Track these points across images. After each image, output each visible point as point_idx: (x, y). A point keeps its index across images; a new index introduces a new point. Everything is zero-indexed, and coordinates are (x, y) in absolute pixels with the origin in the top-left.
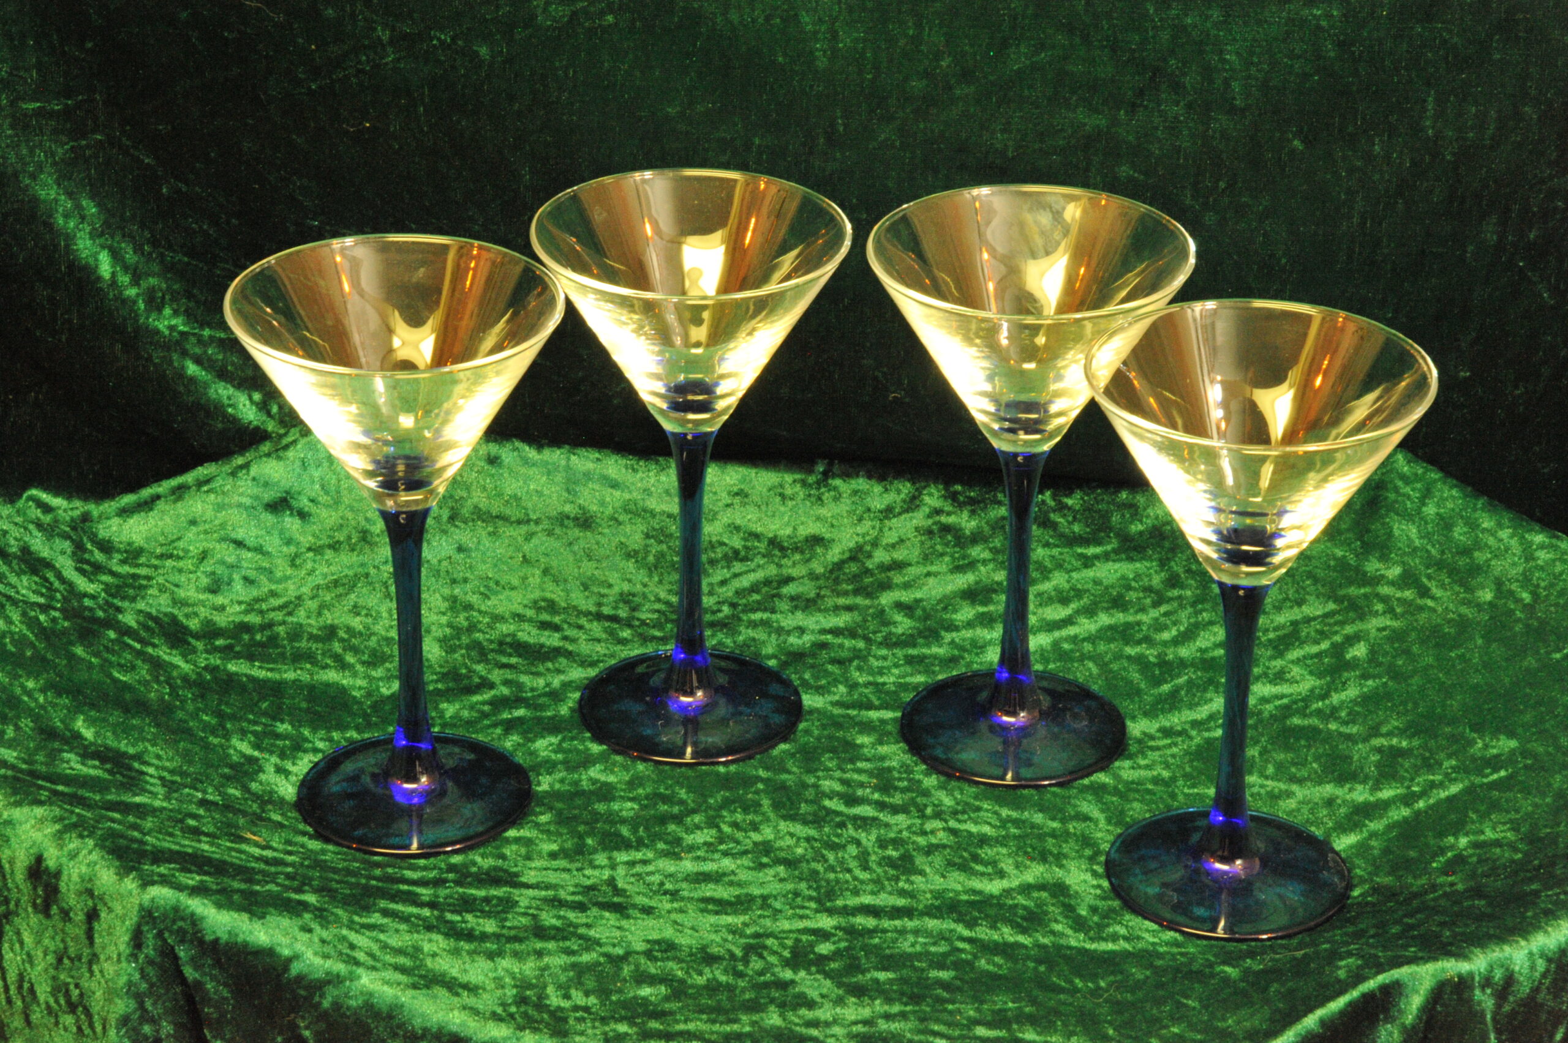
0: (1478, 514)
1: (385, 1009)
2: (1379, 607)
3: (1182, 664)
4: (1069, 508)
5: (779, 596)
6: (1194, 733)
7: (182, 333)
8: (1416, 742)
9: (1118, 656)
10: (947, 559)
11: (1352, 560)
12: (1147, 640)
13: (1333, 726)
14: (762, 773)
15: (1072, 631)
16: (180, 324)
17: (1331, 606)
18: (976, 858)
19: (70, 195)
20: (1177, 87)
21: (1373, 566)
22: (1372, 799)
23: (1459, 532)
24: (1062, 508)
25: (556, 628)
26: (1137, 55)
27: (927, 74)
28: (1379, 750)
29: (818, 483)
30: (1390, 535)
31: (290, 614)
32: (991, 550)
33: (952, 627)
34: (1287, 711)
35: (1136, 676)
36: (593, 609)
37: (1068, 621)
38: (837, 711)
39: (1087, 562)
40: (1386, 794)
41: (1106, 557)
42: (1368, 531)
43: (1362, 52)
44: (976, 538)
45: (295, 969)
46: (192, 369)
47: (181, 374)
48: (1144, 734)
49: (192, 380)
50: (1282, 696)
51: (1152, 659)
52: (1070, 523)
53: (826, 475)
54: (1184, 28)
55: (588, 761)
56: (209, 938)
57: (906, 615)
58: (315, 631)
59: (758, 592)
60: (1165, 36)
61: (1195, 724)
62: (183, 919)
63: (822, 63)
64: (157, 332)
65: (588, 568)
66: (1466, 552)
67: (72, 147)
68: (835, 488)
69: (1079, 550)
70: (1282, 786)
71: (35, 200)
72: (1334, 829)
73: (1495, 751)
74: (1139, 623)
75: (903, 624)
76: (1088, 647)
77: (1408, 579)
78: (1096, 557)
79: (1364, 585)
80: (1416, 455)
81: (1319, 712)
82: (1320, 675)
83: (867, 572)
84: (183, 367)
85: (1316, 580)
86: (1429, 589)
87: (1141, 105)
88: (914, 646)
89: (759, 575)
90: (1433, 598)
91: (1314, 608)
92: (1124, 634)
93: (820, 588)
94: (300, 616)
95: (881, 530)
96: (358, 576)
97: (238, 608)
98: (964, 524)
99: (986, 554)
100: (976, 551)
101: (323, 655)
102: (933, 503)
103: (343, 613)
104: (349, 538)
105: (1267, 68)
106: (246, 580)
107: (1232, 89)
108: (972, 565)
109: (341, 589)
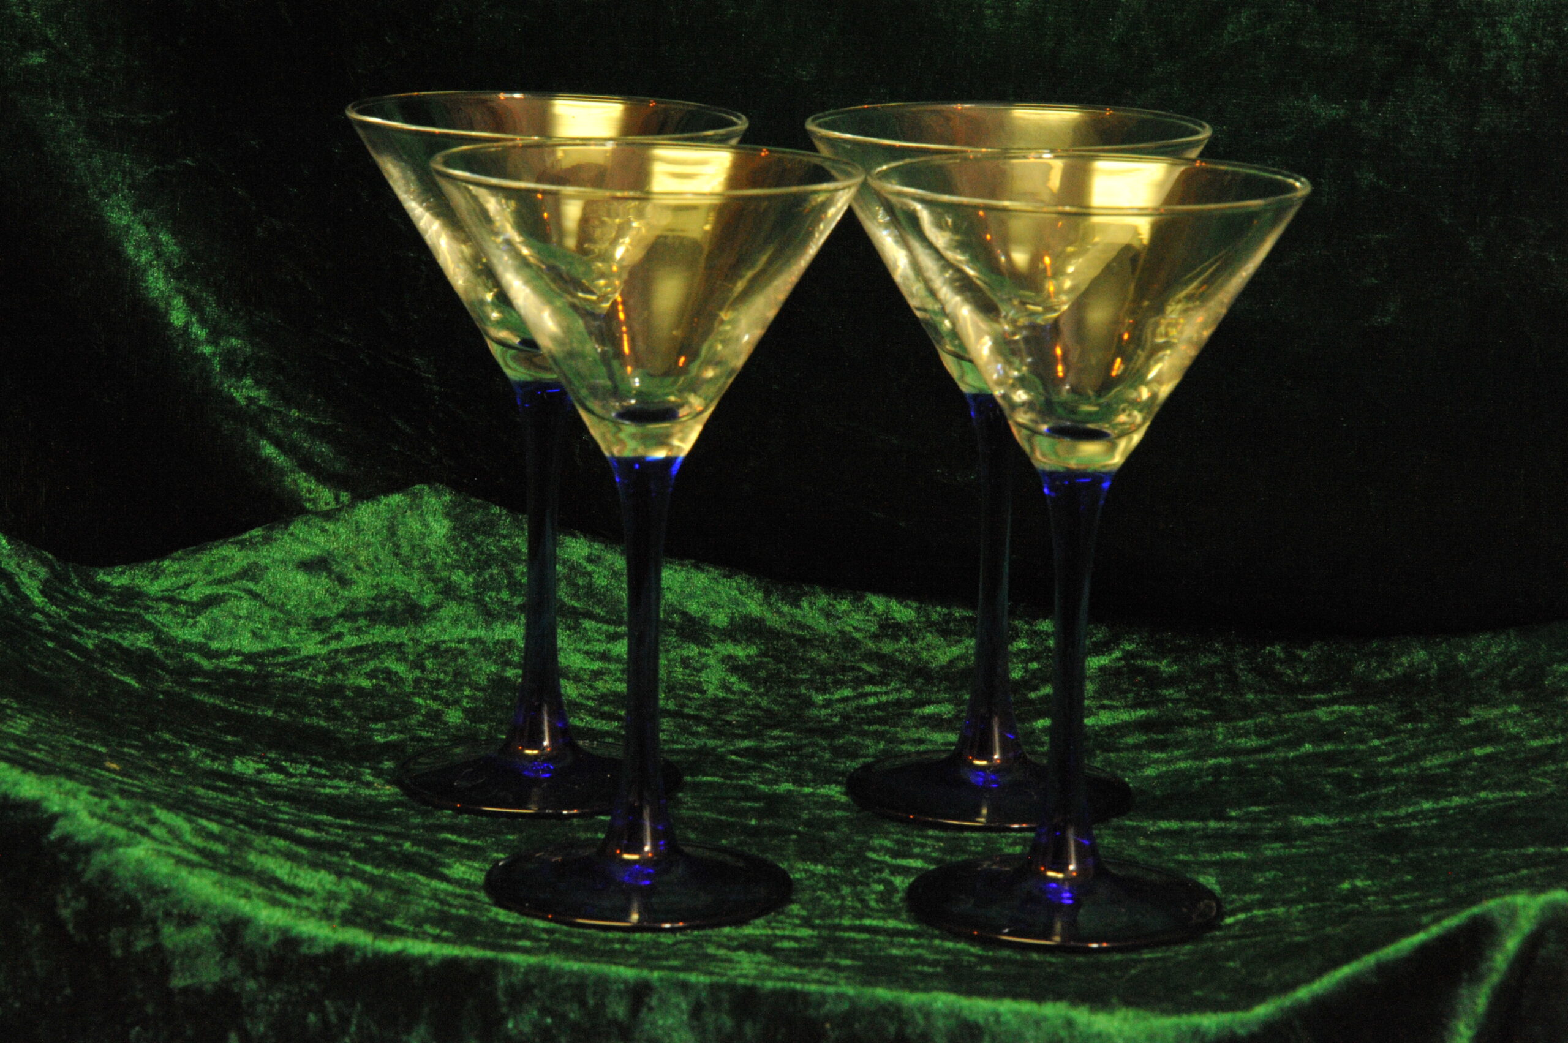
4: (1301, 661)
5: (910, 715)
10: (1130, 695)
15: (1264, 757)
16: (261, 395)
19: (148, 225)
20: (1435, 68)
24: (1291, 659)
31: (292, 670)
32: (1187, 691)
33: (1112, 749)
37: (1264, 749)
39: (1306, 706)
41: (1333, 701)
46: (269, 450)
47: (253, 455)
49: (267, 462)
52: (1297, 675)
58: (317, 687)
59: (883, 710)
64: (232, 400)
67: (157, 171)
69: (1300, 696)
71: (102, 221)
74: (1352, 752)
78: (1320, 702)
84: (258, 448)
89: (893, 697)
92: (1331, 759)
94: (307, 674)
96: (389, 645)
97: (235, 659)
98: (1162, 668)
99: (1182, 695)
100: (1168, 692)
101: (319, 706)
102: (1130, 647)
103: (359, 674)
104: (393, 608)
105: (1551, 42)
106: (254, 634)
107: (1508, 72)
108: (1161, 701)
109: (365, 656)
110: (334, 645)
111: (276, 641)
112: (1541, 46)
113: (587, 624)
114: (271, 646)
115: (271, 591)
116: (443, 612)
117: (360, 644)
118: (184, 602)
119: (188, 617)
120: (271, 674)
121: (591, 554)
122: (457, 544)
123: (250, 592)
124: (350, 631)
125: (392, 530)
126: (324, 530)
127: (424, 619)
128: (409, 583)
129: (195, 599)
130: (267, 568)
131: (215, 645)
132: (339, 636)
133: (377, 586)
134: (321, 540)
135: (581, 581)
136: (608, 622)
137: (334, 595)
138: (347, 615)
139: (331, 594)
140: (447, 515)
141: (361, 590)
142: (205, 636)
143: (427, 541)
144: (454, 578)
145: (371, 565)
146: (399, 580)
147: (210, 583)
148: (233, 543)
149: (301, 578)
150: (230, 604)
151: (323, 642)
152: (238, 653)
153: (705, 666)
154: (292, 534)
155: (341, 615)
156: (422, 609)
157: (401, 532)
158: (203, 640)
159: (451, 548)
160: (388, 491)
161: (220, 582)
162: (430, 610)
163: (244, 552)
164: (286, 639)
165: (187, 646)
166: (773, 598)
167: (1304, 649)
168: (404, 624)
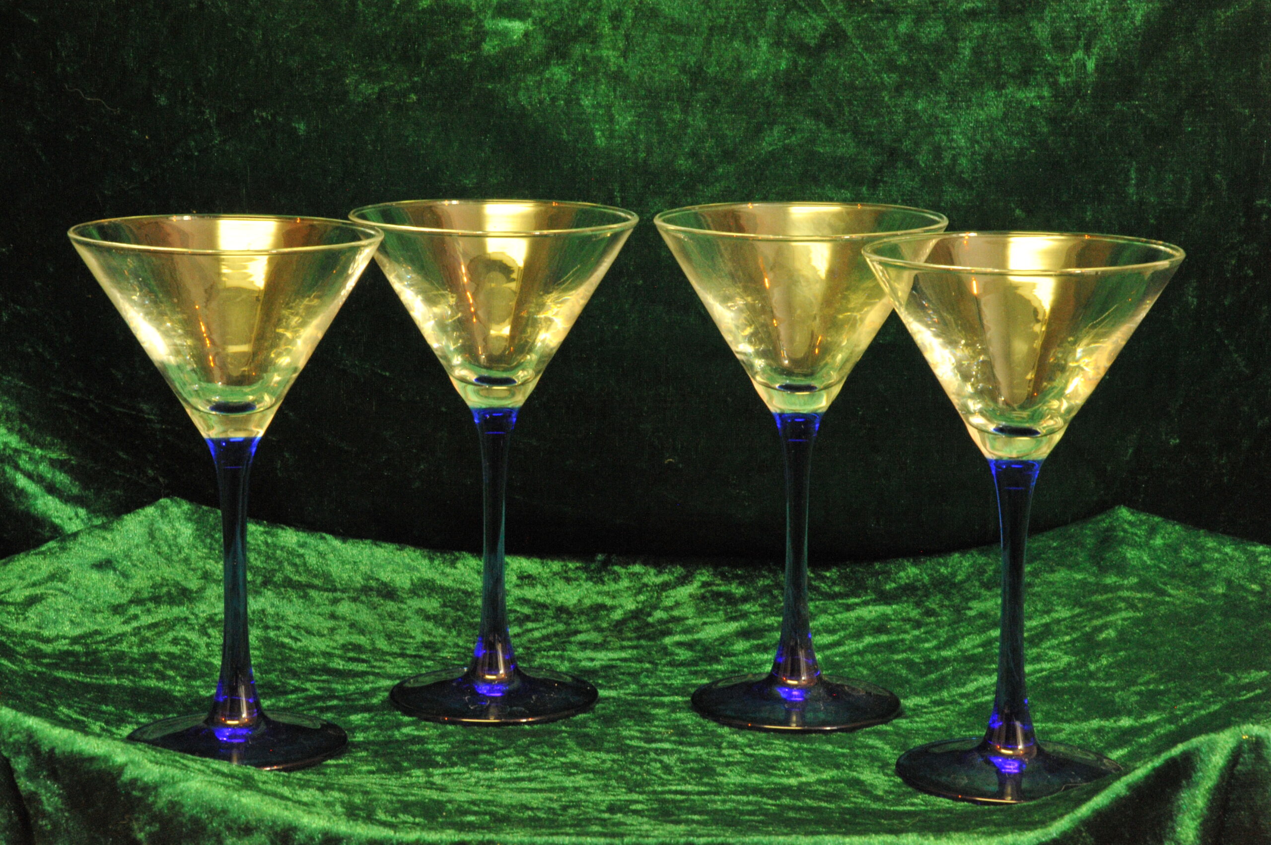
0: (1201, 539)
1: (219, 807)
2: (1122, 605)
3: (946, 661)
4: (828, 578)
5: (570, 643)
6: (963, 701)
7: (16, 450)
8: (1171, 685)
9: (887, 662)
10: (721, 613)
11: (1092, 579)
12: (911, 649)
13: (1093, 684)
14: (563, 728)
15: (841, 649)
16: (13, 440)
17: (1077, 610)
18: (774, 768)
20: (910, 163)
21: (1110, 580)
22: (1137, 724)
23: (1186, 553)
24: (823, 579)
25: (364, 661)
26: (875, 137)
27: (693, 154)
28: (1139, 693)
29: (599, 571)
30: (1124, 558)
31: (111, 645)
32: (760, 605)
33: (729, 654)
34: (1048, 679)
35: (904, 672)
36: (398, 651)
37: (838, 644)
38: (629, 698)
39: (849, 608)
40: (1151, 719)
41: (866, 603)
42: (1102, 559)
43: (1071, 127)
44: (745, 599)
45: (127, 776)
48: (917, 705)
49: (22, 491)
50: (1042, 670)
51: (917, 660)
52: (830, 587)
53: (605, 564)
54: (916, 114)
55: (399, 725)
56: (45, 748)
57: (687, 649)
58: (136, 656)
59: (550, 640)
60: (899, 118)
61: (963, 696)
62: (18, 732)
63: (600, 141)
65: (391, 625)
66: (1196, 564)
68: (614, 572)
69: (840, 601)
70: (1050, 725)
72: (1105, 748)
73: (1247, 680)
74: (903, 640)
75: (684, 655)
76: (855, 658)
77: (1143, 585)
78: (857, 604)
79: (1106, 593)
80: (1137, 509)
81: (1078, 677)
82: (1075, 654)
83: (648, 625)
84: (14, 479)
85: (1060, 596)
86: (1166, 591)
87: (881, 181)
88: (697, 665)
89: (551, 630)
90: (1170, 596)
91: (1062, 613)
92: (891, 647)
93: (607, 637)
94: (124, 647)
95: (658, 598)
96: (178, 620)
97: (64, 641)
98: (733, 591)
99: (756, 608)
100: (747, 607)
101: (145, 670)
102: (704, 579)
103: (164, 644)
104: (169, 593)
105: (989, 144)
106: (72, 622)
107: (960, 164)
108: (744, 615)
109: (161, 629)
110: (135, 624)
111: (89, 626)
112: (981, 147)
113: (313, 593)
114: (85, 629)
115: (76, 588)
116: (208, 593)
117: (153, 621)
118: (12, 604)
119: (18, 614)
120: (96, 652)
121: (299, 541)
122: (203, 541)
123: (61, 590)
124: (142, 612)
125: (151, 534)
126: (104, 539)
127: (195, 598)
128: (174, 573)
129: (18, 600)
130: (69, 571)
131: (46, 633)
132: (136, 617)
133: (151, 578)
134: (104, 545)
135: (297, 561)
136: (326, 590)
137: (122, 587)
138: (137, 601)
139: (120, 587)
140: (189, 520)
141: (140, 581)
142: (37, 626)
143: (180, 540)
144: (208, 566)
145: (142, 563)
146: (167, 572)
147: (26, 587)
148: (36, 554)
149: (95, 575)
150: (49, 600)
151: (125, 623)
152: (65, 638)
153: (406, 618)
154: (81, 544)
155: (131, 602)
156: (191, 592)
157: (157, 534)
158: (36, 630)
159: (199, 544)
160: (142, 505)
161: (34, 585)
162: (196, 592)
163: (47, 561)
164: (95, 623)
165: (25, 635)
166: (436, 562)
167: (827, 571)
168: (183, 604)
